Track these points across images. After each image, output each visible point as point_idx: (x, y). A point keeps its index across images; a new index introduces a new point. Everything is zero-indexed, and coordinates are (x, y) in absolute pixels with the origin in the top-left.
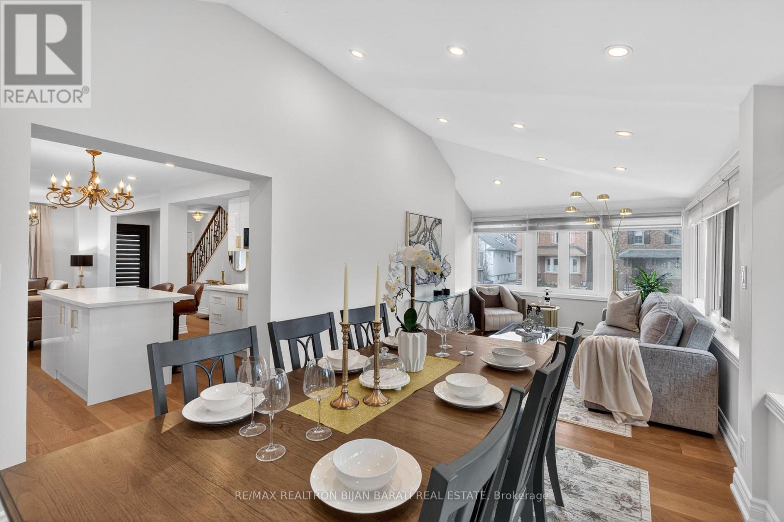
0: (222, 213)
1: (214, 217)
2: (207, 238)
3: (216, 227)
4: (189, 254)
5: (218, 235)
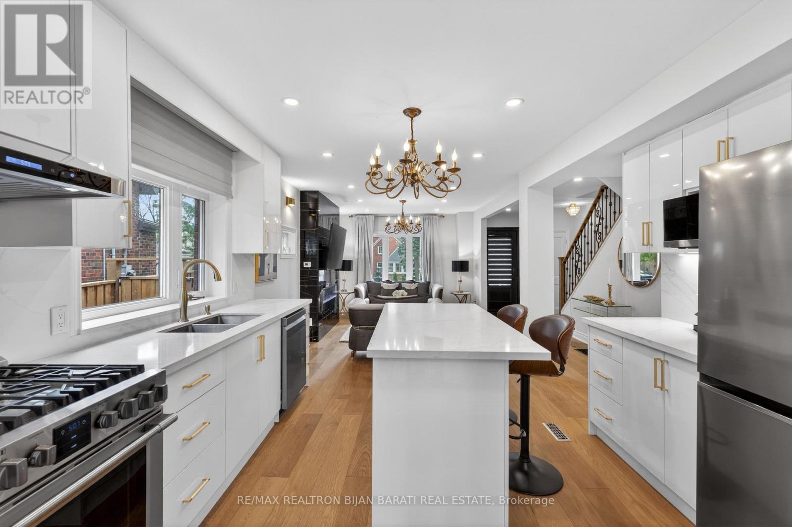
0: (607, 197)
1: (594, 205)
2: (585, 236)
3: (597, 219)
4: (561, 259)
5: (600, 230)
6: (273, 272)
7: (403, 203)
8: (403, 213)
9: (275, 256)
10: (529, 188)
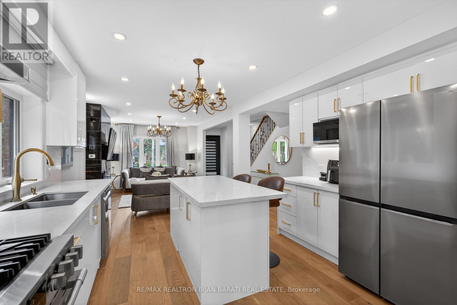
1: (260, 126)
2: (255, 141)
3: (262, 132)
5: (263, 138)
6: (71, 161)
7: (159, 118)
8: (159, 124)
9: (72, 148)
10: (239, 114)
